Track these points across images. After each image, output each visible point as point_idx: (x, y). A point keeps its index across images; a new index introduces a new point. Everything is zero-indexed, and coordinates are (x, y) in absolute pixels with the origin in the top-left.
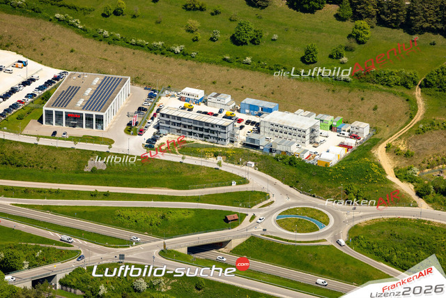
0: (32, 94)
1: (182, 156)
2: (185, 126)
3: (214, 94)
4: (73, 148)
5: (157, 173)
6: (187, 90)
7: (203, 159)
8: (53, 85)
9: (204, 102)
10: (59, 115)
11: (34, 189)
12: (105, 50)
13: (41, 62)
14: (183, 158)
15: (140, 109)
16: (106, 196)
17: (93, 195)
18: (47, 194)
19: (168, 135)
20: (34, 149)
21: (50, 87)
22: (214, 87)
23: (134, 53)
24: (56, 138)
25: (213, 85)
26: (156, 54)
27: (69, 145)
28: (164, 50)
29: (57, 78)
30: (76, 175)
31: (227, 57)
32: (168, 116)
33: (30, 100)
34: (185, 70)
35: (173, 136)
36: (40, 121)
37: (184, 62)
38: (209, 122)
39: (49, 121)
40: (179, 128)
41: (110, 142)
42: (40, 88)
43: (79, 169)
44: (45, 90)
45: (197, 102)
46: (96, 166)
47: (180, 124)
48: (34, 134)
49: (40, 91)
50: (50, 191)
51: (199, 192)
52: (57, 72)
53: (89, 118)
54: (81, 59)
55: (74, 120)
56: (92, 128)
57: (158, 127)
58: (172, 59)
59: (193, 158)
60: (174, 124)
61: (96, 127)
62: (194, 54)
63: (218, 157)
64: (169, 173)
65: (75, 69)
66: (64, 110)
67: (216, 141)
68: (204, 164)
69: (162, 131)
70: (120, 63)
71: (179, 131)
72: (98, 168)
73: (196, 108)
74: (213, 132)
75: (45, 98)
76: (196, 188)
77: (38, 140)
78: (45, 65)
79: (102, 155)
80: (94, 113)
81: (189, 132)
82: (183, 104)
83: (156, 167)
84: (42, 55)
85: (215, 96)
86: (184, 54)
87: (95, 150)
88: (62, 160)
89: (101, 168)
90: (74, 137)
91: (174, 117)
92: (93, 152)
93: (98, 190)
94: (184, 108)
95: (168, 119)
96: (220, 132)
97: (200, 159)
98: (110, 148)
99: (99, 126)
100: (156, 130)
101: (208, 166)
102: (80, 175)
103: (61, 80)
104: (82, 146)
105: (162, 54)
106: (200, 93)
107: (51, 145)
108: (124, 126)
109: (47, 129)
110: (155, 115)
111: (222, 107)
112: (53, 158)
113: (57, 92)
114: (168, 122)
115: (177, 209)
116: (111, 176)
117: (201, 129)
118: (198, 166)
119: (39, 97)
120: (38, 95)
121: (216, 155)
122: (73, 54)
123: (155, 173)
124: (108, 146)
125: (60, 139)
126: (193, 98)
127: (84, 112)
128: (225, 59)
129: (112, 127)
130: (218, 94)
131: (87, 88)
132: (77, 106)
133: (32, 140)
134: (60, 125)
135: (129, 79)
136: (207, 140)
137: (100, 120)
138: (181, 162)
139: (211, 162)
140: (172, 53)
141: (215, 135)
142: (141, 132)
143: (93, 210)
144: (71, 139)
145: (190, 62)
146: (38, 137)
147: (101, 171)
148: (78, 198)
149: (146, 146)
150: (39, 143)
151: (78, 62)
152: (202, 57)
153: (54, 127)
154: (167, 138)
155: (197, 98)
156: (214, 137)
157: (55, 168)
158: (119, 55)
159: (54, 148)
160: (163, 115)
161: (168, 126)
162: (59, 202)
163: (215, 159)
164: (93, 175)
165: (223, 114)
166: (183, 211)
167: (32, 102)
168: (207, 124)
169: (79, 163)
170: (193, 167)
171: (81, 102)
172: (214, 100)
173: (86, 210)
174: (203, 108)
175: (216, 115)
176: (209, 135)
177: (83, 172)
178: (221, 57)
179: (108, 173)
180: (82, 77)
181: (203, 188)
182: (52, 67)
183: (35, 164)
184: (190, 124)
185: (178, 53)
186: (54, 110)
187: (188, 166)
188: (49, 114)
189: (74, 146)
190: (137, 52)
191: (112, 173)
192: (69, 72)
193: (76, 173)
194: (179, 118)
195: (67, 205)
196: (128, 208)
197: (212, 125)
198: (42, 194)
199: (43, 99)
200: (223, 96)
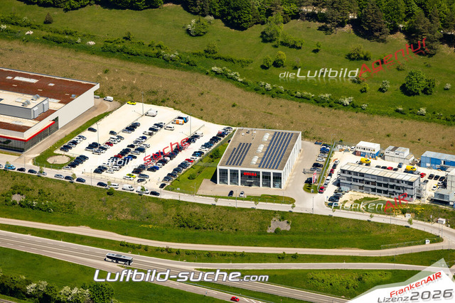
0: (199, 152)
1: (369, 214)
2: (368, 183)
3: (391, 147)
4: (253, 209)
5: (344, 233)
6: (362, 144)
7: (392, 217)
8: (219, 142)
9: (380, 156)
10: (234, 173)
11: (217, 253)
12: (269, 104)
13: (201, 118)
14: (371, 216)
15: (316, 165)
16: (295, 258)
17: (281, 258)
18: (233, 258)
19: (350, 192)
20: (212, 210)
21: (216, 144)
22: (388, 140)
23: (300, 106)
24: (234, 198)
25: (388, 138)
26: (323, 106)
27: (249, 205)
28: (332, 103)
29: (221, 135)
30: (259, 236)
31: (401, 109)
32: (350, 172)
33: (198, 158)
34: (356, 123)
35: (355, 193)
36: (214, 179)
37: (355, 114)
38: (394, 177)
39: (223, 180)
40: (361, 185)
41: (290, 201)
42: (207, 145)
43: (262, 231)
44: (212, 148)
45: (374, 157)
46: (280, 227)
47: (363, 180)
48: (208, 195)
49: (207, 149)
50: (235, 254)
51: (393, 252)
52: (220, 128)
53: (266, 176)
54: (244, 114)
55: (250, 178)
56: (270, 186)
57: (338, 184)
58: (341, 112)
59: (380, 215)
60: (356, 180)
61: (274, 186)
62: (365, 106)
63: (407, 214)
64: (357, 232)
65: (239, 125)
66: (239, 169)
68: (393, 222)
69: (343, 188)
70: (286, 116)
71: (361, 188)
72: (282, 229)
73: (374, 162)
74: (398, 188)
75: (215, 156)
76: (388, 248)
77: (216, 201)
78: (206, 121)
79: (283, 216)
80: (272, 171)
81: (372, 189)
82: (359, 159)
83: (343, 226)
84: (202, 110)
85: (393, 150)
86: (353, 106)
87: (277, 210)
88: (243, 221)
89: (285, 228)
90: (252, 197)
91: (356, 173)
92: (275, 212)
93: (286, 253)
94: (361, 163)
95: (349, 176)
96: (406, 188)
97: (389, 217)
98: (293, 207)
99: (277, 184)
100: (336, 188)
101: (398, 224)
102: (263, 236)
103: (226, 136)
104: (263, 206)
105: (331, 106)
106: (376, 147)
107: (229, 205)
108: (303, 185)
109: (222, 188)
110: (332, 171)
111: (401, 161)
112: (233, 219)
113: (229, 149)
114: (349, 179)
115: (372, 270)
116: (297, 237)
117: (386, 186)
118: (388, 225)
119: (207, 154)
120: (205, 152)
121: (404, 212)
122: (235, 108)
123: (343, 232)
124: (291, 205)
125: (238, 199)
126: (369, 152)
127: (261, 170)
128: (397, 111)
129: (290, 185)
130: (396, 148)
131: (259, 144)
132: (253, 163)
133: (210, 201)
134: (235, 184)
135: (300, 135)
136: (392, 196)
137: (278, 178)
138: (369, 221)
139: (401, 220)
140: (341, 106)
141: (401, 191)
142: (321, 190)
143: (284, 274)
144: (249, 198)
145: (360, 115)
146: (217, 197)
147: (285, 232)
148: (265, 261)
149: (330, 205)
150: (217, 204)
151: (241, 117)
152: (372, 109)
153: (229, 186)
154: (350, 196)
155: (373, 152)
156: (399, 194)
157: (236, 230)
158: (284, 109)
159: (233, 209)
160: (343, 171)
161: (349, 182)
162: (246, 266)
163: (403, 216)
164: (277, 236)
165: (404, 167)
166: (380, 273)
167: (201, 160)
168: (392, 180)
169: (261, 223)
170: (382, 225)
171: (255, 160)
172: (392, 153)
173: (277, 273)
174: (380, 162)
175: (396, 170)
176: (394, 192)
177: (266, 233)
178: (393, 109)
179: (293, 234)
180: (251, 133)
181: (396, 247)
182: (214, 122)
183: (215, 225)
184: (374, 180)
185: (347, 105)
186: (229, 168)
187: (377, 224)
188: (224, 173)
189: (254, 206)
190: (303, 105)
191: (297, 234)
192: (234, 128)
193: (259, 234)
194: (362, 175)
195: (254, 268)
196: (320, 270)
197: (398, 181)
198: (226, 258)
199: (212, 157)
200: (401, 149)
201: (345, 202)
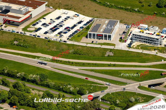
0: (82, 27)
1: (142, 50)
2: (142, 39)
3: (152, 26)
4: (100, 48)
5: (133, 57)
6: (141, 25)
7: (150, 51)
8: (90, 23)
9: (148, 30)
10: (94, 35)
11: (87, 63)
12: (108, 10)
13: (84, 15)
14: (143, 51)
15: (124, 32)
16: (114, 65)
17: (109, 65)
18: (92, 65)
19: (136, 42)
20: (85, 48)
21: (89, 24)
22: (151, 24)
23: (119, 11)
24: (94, 44)
25: (151, 23)
26: (128, 11)
27: (99, 46)
28: (131, 10)
29: (91, 21)
30: (102, 58)
31: (156, 12)
32: (136, 35)
33: (82, 29)
34: (139, 17)
35: (138, 43)
36: (87, 37)
37: (139, 14)
38: (152, 37)
39: (90, 37)
40: (140, 40)
41: (114, 45)
42: (85, 25)
43: (103, 56)
44: (87, 26)
45: (145, 30)
46: (109, 54)
47: (141, 38)
48: (84, 42)
49: (85, 26)
50: (93, 64)
51: (150, 64)
52: (90, 18)
53: (106, 36)
54: (99, 14)
55: (100, 37)
56: (107, 40)
57: (131, 39)
58: (134, 13)
59: (146, 51)
60: (138, 38)
61: (108, 39)
62: (143, 11)
63: (156, 51)
64: (138, 57)
65: (97, 17)
66: (96, 33)
67: (154, 44)
68: (151, 53)
69: (133, 41)
70: (114, 15)
71: (140, 41)
72: (110, 55)
73: (145, 32)
74: (153, 41)
75: (88, 28)
76: (148, 62)
77: (87, 45)
78: (85, 16)
79: (111, 50)
80: (108, 34)
81: (144, 41)
82: (140, 30)
83: (132, 54)
84: (84, 12)
85: (152, 27)
86: (139, 11)
87: (109, 48)
88: (96, 52)
89: (111, 55)
90: (100, 43)
91: (138, 35)
92: (108, 49)
93: (111, 63)
94: (140, 32)
95: (136, 36)
96: (156, 41)
97: (149, 51)
98: (115, 47)
99: (109, 39)
100: (131, 41)
101: (152, 54)
102: (104, 58)
103: (92, 22)
104: (104, 47)
105: (130, 11)
106: (146, 26)
107: (92, 46)
108: (119, 39)
109: (89, 40)
110: (130, 35)
111: (155, 31)
112: (93, 51)
113: (92, 26)
114: (135, 37)
115: (142, 70)
116: (115, 58)
117: (149, 40)
118: (149, 54)
119: (85, 28)
120: (84, 27)
121: (155, 50)
122: (96, 11)
123: (132, 57)
124: (114, 47)
125: (95, 44)
126: (144, 28)
127: (104, 34)
128: (155, 13)
129: (114, 39)
130: (153, 27)
131: (103, 24)
132: (101, 31)
133: (85, 45)
134: (94, 39)
135: (119, 21)
136: (151, 44)
137: (110, 37)
138: (142, 53)
139: (153, 52)
140: (134, 11)
141: (154, 42)
142: (125, 41)
143: (110, 71)
144: (99, 44)
145: (141, 14)
146: (87, 43)
147: (112, 56)
148: (104, 66)
149: (128, 47)
150: (87, 46)
151: (98, 15)
152: (146, 13)
153: (92, 39)
154: (135, 44)
155: (145, 28)
156: (153, 43)
157: (94, 55)
158: (114, 12)
159: (93, 48)
160: (133, 35)
161: (136, 39)
162: (97, 68)
163: (154, 51)
164: (109, 58)
165: (156, 34)
166: (145, 71)
167: (83, 30)
168: (151, 38)
169: (103, 53)
170: (147, 54)
171: (102, 30)
172: (152, 29)
173: (107, 71)
174: (147, 32)
175: (153, 34)
176: (152, 42)
177: (104, 56)
178: (153, 12)
179: (114, 57)
180: (101, 20)
181: (151, 62)
182: (88, 16)
183: (86, 53)
184: (144, 38)
185: (136, 11)
186: (92, 33)
187: (145, 54)
188: (90, 34)
189: (101, 47)
190: (121, 10)
191: (116, 57)
192: (95, 19)
193: (102, 57)
194: (140, 36)
195: (100, 69)
196: (123, 70)
197: (153, 38)
198: (90, 65)
199: (86, 29)
200: (155, 27)
201: (134, 46)
